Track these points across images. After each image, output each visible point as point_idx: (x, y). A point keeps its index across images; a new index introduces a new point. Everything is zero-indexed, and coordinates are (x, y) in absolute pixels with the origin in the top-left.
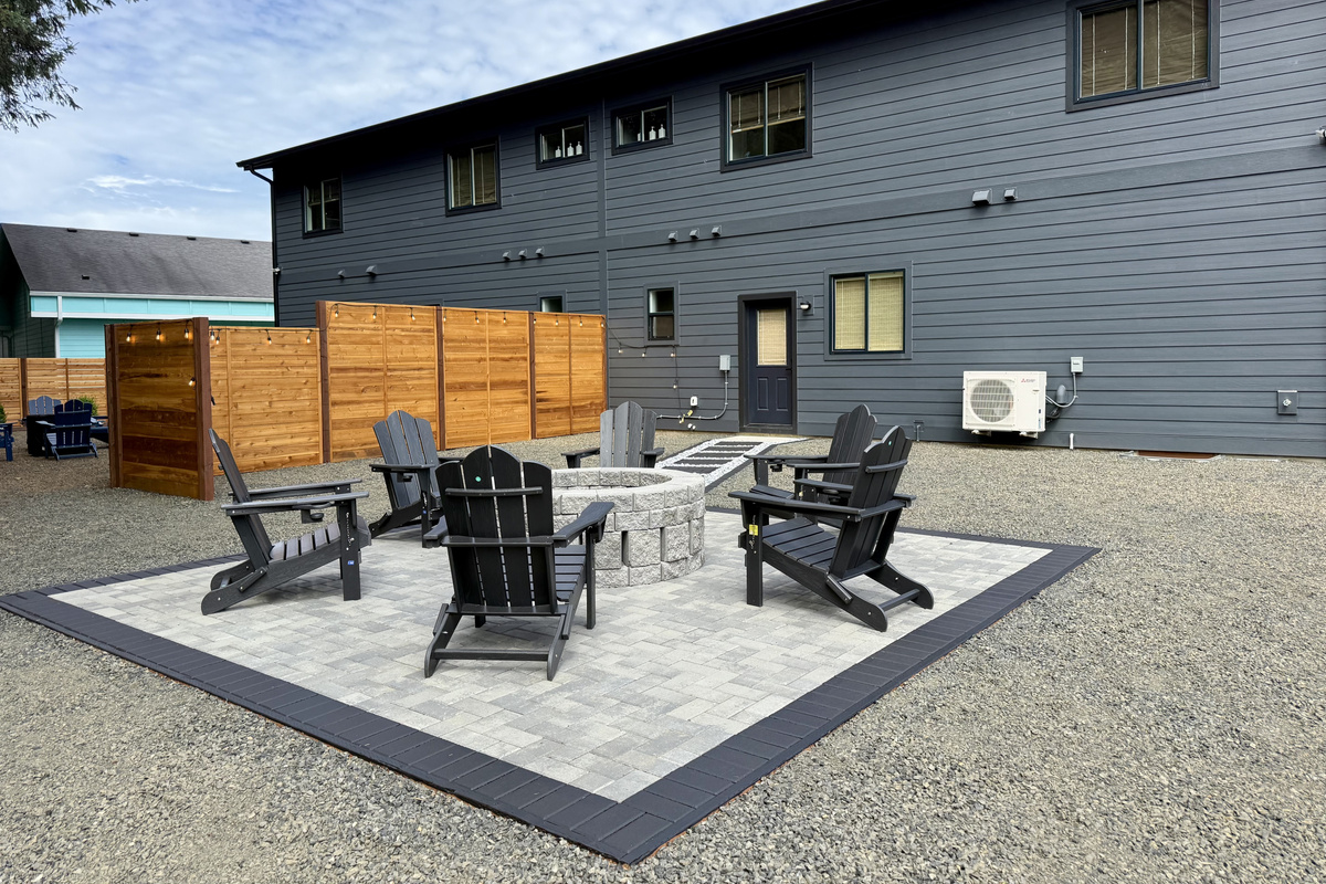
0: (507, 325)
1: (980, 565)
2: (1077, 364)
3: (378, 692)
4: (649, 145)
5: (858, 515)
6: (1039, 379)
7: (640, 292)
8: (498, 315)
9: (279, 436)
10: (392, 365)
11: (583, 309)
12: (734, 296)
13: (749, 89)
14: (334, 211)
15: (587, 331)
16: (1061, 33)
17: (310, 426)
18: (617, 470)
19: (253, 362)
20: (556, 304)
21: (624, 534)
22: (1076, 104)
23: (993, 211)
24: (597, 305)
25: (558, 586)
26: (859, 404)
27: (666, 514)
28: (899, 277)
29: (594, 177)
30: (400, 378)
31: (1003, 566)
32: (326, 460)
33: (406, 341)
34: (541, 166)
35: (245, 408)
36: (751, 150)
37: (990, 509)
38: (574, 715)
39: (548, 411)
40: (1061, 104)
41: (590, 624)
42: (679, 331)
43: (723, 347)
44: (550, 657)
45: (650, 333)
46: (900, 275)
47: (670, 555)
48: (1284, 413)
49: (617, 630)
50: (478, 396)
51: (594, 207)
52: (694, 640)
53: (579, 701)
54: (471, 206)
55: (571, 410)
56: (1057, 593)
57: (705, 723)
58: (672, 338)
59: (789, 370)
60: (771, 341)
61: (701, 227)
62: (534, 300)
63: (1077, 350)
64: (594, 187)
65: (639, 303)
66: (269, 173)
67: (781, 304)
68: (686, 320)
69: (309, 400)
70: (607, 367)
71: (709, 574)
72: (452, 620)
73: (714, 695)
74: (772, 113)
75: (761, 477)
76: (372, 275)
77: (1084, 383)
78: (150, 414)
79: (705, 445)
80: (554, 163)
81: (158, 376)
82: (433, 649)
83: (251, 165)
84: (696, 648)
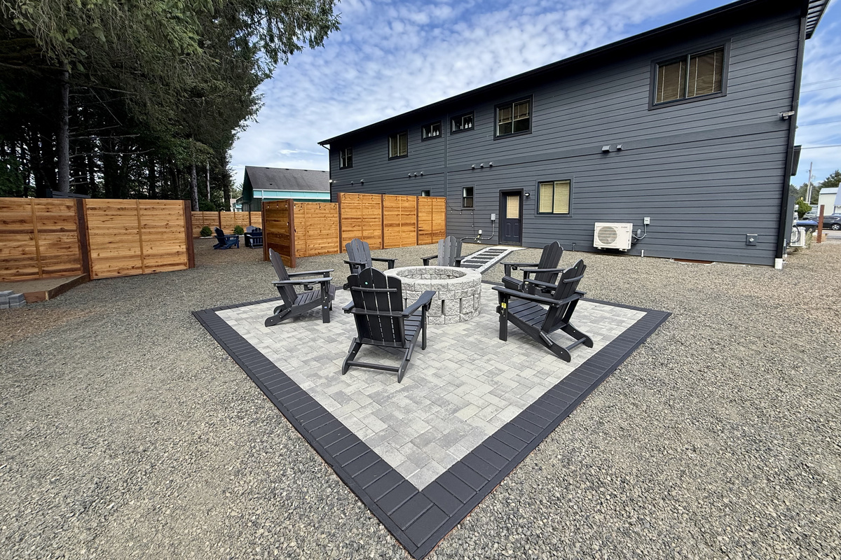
0: (408, 201)
1: (613, 320)
2: (647, 221)
3: (320, 382)
4: (465, 130)
5: (558, 304)
6: (630, 226)
7: (460, 189)
8: (405, 198)
9: (323, 243)
10: (365, 217)
11: (438, 195)
12: (498, 190)
13: (505, 106)
14: (350, 159)
15: (439, 204)
16: (648, 75)
17: (335, 240)
18: (443, 268)
19: (314, 216)
20: (428, 193)
21: (443, 301)
22: (653, 107)
23: (611, 155)
24: (443, 194)
25: (406, 332)
26: (554, 241)
27: (462, 293)
28: (568, 183)
29: (443, 143)
30: (367, 222)
31: (624, 321)
32: (341, 252)
33: (370, 208)
34: (423, 140)
35: (311, 233)
36: (506, 131)
37: (611, 287)
38: (408, 411)
39: (423, 234)
40: (646, 107)
41: (424, 347)
42: (475, 204)
43: (493, 211)
44: (400, 371)
45: (463, 205)
46: (569, 182)
47: (464, 311)
48: (749, 244)
49: (436, 351)
50: (397, 229)
51: (443, 155)
52: (472, 361)
53: (411, 399)
54: (397, 156)
55: (432, 234)
56: (656, 340)
57: (474, 425)
58: (472, 207)
59: (520, 220)
60: (513, 209)
61: (485, 162)
62: (419, 192)
63: (648, 215)
64: (443, 147)
65: (460, 193)
66: (328, 146)
67: (517, 193)
68: (478, 200)
69: (334, 230)
70: (446, 218)
71: (482, 320)
72: (357, 347)
73: (481, 402)
74: (515, 118)
75: (507, 272)
76: (362, 183)
77: (649, 229)
78: (276, 235)
79: (484, 250)
80: (428, 139)
81: (277, 221)
82: (347, 361)
83: (322, 143)
84: (473, 367)
